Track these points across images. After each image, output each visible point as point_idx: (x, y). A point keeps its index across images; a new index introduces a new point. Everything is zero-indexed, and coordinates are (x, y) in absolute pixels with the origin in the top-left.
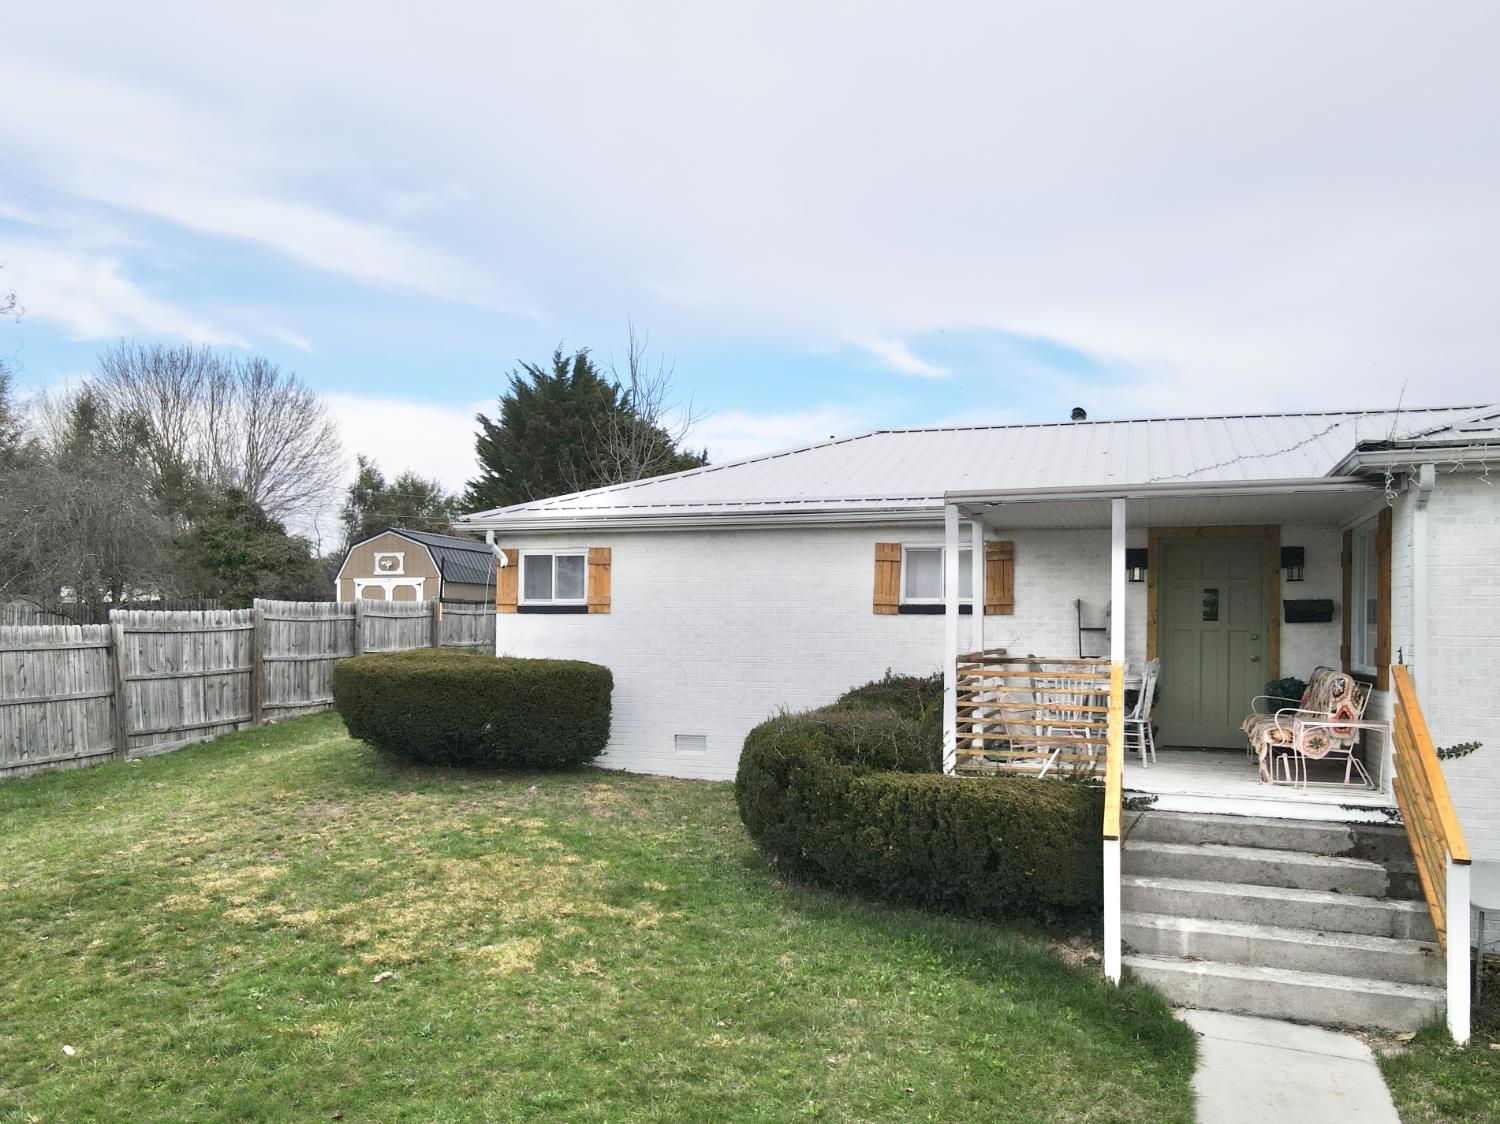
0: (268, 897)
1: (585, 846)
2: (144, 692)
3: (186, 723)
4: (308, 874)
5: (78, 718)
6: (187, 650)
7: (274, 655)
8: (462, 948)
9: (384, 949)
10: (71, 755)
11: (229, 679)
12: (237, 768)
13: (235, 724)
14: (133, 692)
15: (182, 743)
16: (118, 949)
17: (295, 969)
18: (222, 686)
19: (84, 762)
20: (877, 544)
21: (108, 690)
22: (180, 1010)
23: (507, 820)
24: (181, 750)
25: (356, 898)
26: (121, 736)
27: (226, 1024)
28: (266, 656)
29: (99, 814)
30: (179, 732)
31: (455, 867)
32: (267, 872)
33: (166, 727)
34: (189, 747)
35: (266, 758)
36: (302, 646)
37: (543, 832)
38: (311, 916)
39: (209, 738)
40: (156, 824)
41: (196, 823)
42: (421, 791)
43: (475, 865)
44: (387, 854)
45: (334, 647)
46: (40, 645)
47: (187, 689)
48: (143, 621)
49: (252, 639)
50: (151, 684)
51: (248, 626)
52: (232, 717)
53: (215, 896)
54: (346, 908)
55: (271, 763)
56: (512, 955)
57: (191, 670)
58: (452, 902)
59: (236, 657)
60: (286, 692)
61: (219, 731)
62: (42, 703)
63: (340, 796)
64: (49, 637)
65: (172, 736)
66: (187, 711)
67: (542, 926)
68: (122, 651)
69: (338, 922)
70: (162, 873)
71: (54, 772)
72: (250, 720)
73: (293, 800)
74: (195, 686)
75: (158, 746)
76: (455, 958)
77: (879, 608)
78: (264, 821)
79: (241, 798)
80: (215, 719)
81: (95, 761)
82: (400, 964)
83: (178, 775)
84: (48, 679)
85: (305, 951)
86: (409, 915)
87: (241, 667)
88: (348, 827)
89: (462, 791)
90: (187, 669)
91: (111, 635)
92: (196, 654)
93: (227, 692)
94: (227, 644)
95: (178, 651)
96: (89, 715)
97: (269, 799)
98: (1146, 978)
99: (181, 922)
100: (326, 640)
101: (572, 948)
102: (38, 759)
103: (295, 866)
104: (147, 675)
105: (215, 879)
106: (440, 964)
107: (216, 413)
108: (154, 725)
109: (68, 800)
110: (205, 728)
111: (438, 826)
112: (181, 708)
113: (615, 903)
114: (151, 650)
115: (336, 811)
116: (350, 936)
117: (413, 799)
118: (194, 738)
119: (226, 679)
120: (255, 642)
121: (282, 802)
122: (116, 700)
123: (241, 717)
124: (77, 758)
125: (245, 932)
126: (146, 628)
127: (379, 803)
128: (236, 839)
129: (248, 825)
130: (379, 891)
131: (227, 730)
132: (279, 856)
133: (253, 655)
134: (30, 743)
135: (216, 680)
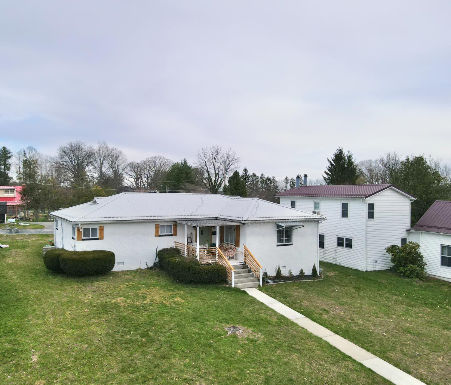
8: (172, 300)
9: (165, 303)
20: (156, 225)
25: (145, 298)
76: (175, 302)
77: (156, 236)
82: (171, 304)
101: (183, 297)
116: (158, 302)
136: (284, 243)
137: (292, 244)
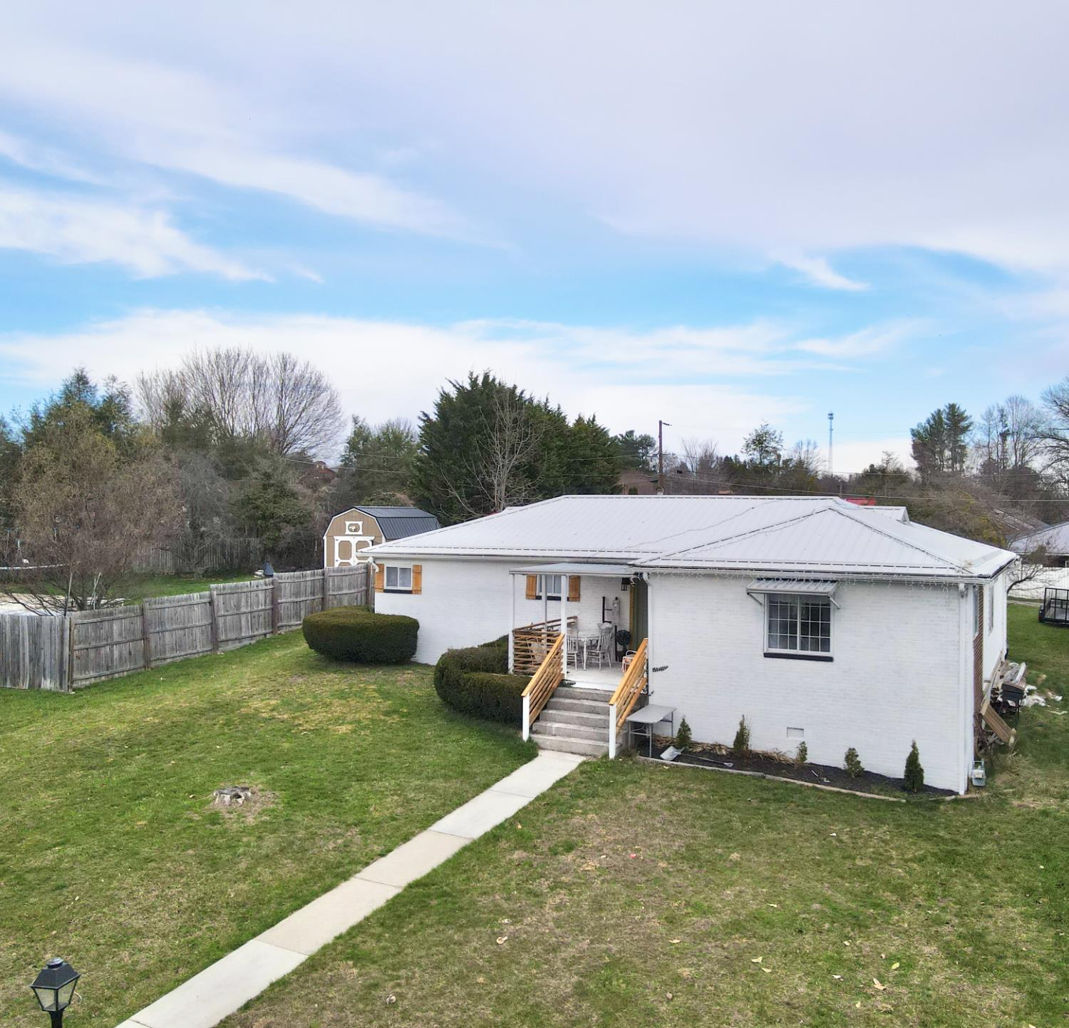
0: (273, 710)
1: (386, 695)
2: (225, 622)
3: (243, 635)
4: (286, 704)
5: (198, 634)
6: (243, 600)
7: (283, 600)
8: (330, 727)
9: (306, 726)
10: (195, 651)
11: (262, 613)
12: (264, 659)
13: (265, 635)
14: (221, 621)
15: (242, 644)
16: (227, 724)
17: (280, 730)
18: (259, 616)
19: (201, 654)
21: (210, 621)
22: (246, 739)
23: (362, 685)
24: (241, 648)
25: (300, 711)
26: (215, 642)
27: (259, 743)
28: (279, 601)
29: (212, 679)
30: (240, 640)
31: (336, 702)
32: (273, 702)
33: (234, 637)
34: (245, 646)
35: (277, 654)
36: (297, 594)
37: (375, 690)
38: (285, 716)
39: (253, 642)
40: (234, 684)
41: (249, 684)
42: (335, 673)
43: (344, 702)
44: (315, 697)
45: (313, 593)
46: (183, 603)
47: (243, 619)
48: (224, 588)
49: (273, 593)
50: (228, 617)
51: (271, 587)
52: (264, 632)
53: (256, 709)
54: (297, 714)
55: (279, 657)
56: (344, 729)
57: (245, 610)
58: (332, 713)
59: (265, 602)
60: (289, 618)
61: (258, 638)
62: (184, 629)
63: (303, 674)
64: (186, 599)
65: (237, 641)
66: (244, 629)
67: (359, 722)
68: (216, 604)
69: (294, 718)
70: (239, 702)
71: (189, 659)
72: (272, 632)
73: (285, 676)
74: (247, 618)
75: (231, 647)
76: (328, 729)
77: (528, 597)
78: (273, 683)
79: (266, 674)
80: (256, 633)
81: (205, 653)
82: (310, 730)
83: (241, 662)
84: (186, 619)
85: (282, 726)
86: (317, 716)
87: (268, 607)
88: (304, 687)
89: (350, 673)
90: (243, 610)
91: (211, 596)
92: (247, 602)
93: (262, 620)
94: (261, 596)
95: (239, 601)
96: (202, 633)
97: (276, 675)
98: (535, 740)
99: (247, 717)
100: (309, 590)
101: (365, 727)
102: (183, 653)
103: (283, 700)
104: (226, 613)
105: (256, 704)
106: (322, 731)
107: (256, 392)
108: (229, 637)
109: (199, 672)
110: (252, 637)
111: (336, 687)
112: (241, 628)
113: (385, 715)
114: (228, 602)
115: (300, 680)
116: (297, 722)
117: (332, 676)
118: (246, 642)
119: (261, 613)
120: (274, 593)
121: (281, 676)
122: (213, 626)
123: (268, 631)
124: (198, 653)
125: (265, 720)
126: (225, 592)
127: (316, 678)
128: (264, 690)
129: (268, 685)
130: (308, 710)
131: (261, 638)
132: (277, 697)
133: (274, 602)
134: (180, 646)
135: (256, 613)
136: (798, 652)
137: (830, 659)
